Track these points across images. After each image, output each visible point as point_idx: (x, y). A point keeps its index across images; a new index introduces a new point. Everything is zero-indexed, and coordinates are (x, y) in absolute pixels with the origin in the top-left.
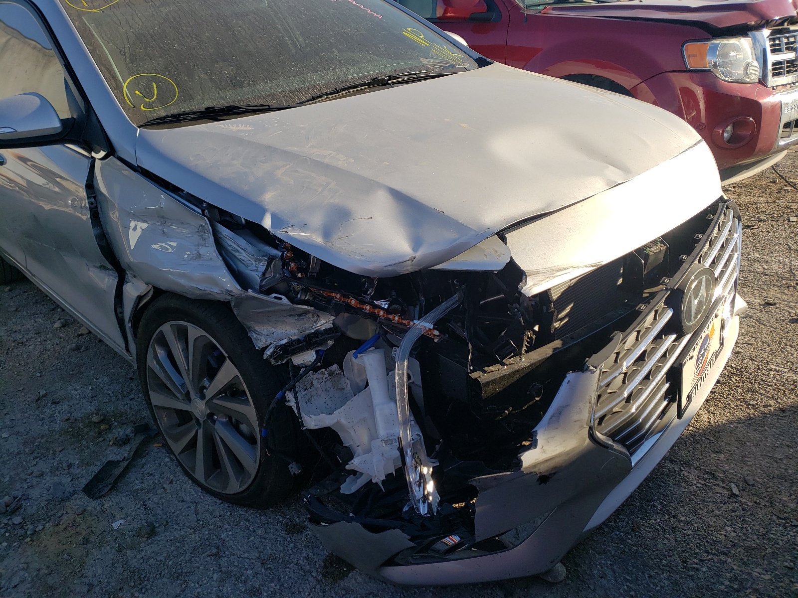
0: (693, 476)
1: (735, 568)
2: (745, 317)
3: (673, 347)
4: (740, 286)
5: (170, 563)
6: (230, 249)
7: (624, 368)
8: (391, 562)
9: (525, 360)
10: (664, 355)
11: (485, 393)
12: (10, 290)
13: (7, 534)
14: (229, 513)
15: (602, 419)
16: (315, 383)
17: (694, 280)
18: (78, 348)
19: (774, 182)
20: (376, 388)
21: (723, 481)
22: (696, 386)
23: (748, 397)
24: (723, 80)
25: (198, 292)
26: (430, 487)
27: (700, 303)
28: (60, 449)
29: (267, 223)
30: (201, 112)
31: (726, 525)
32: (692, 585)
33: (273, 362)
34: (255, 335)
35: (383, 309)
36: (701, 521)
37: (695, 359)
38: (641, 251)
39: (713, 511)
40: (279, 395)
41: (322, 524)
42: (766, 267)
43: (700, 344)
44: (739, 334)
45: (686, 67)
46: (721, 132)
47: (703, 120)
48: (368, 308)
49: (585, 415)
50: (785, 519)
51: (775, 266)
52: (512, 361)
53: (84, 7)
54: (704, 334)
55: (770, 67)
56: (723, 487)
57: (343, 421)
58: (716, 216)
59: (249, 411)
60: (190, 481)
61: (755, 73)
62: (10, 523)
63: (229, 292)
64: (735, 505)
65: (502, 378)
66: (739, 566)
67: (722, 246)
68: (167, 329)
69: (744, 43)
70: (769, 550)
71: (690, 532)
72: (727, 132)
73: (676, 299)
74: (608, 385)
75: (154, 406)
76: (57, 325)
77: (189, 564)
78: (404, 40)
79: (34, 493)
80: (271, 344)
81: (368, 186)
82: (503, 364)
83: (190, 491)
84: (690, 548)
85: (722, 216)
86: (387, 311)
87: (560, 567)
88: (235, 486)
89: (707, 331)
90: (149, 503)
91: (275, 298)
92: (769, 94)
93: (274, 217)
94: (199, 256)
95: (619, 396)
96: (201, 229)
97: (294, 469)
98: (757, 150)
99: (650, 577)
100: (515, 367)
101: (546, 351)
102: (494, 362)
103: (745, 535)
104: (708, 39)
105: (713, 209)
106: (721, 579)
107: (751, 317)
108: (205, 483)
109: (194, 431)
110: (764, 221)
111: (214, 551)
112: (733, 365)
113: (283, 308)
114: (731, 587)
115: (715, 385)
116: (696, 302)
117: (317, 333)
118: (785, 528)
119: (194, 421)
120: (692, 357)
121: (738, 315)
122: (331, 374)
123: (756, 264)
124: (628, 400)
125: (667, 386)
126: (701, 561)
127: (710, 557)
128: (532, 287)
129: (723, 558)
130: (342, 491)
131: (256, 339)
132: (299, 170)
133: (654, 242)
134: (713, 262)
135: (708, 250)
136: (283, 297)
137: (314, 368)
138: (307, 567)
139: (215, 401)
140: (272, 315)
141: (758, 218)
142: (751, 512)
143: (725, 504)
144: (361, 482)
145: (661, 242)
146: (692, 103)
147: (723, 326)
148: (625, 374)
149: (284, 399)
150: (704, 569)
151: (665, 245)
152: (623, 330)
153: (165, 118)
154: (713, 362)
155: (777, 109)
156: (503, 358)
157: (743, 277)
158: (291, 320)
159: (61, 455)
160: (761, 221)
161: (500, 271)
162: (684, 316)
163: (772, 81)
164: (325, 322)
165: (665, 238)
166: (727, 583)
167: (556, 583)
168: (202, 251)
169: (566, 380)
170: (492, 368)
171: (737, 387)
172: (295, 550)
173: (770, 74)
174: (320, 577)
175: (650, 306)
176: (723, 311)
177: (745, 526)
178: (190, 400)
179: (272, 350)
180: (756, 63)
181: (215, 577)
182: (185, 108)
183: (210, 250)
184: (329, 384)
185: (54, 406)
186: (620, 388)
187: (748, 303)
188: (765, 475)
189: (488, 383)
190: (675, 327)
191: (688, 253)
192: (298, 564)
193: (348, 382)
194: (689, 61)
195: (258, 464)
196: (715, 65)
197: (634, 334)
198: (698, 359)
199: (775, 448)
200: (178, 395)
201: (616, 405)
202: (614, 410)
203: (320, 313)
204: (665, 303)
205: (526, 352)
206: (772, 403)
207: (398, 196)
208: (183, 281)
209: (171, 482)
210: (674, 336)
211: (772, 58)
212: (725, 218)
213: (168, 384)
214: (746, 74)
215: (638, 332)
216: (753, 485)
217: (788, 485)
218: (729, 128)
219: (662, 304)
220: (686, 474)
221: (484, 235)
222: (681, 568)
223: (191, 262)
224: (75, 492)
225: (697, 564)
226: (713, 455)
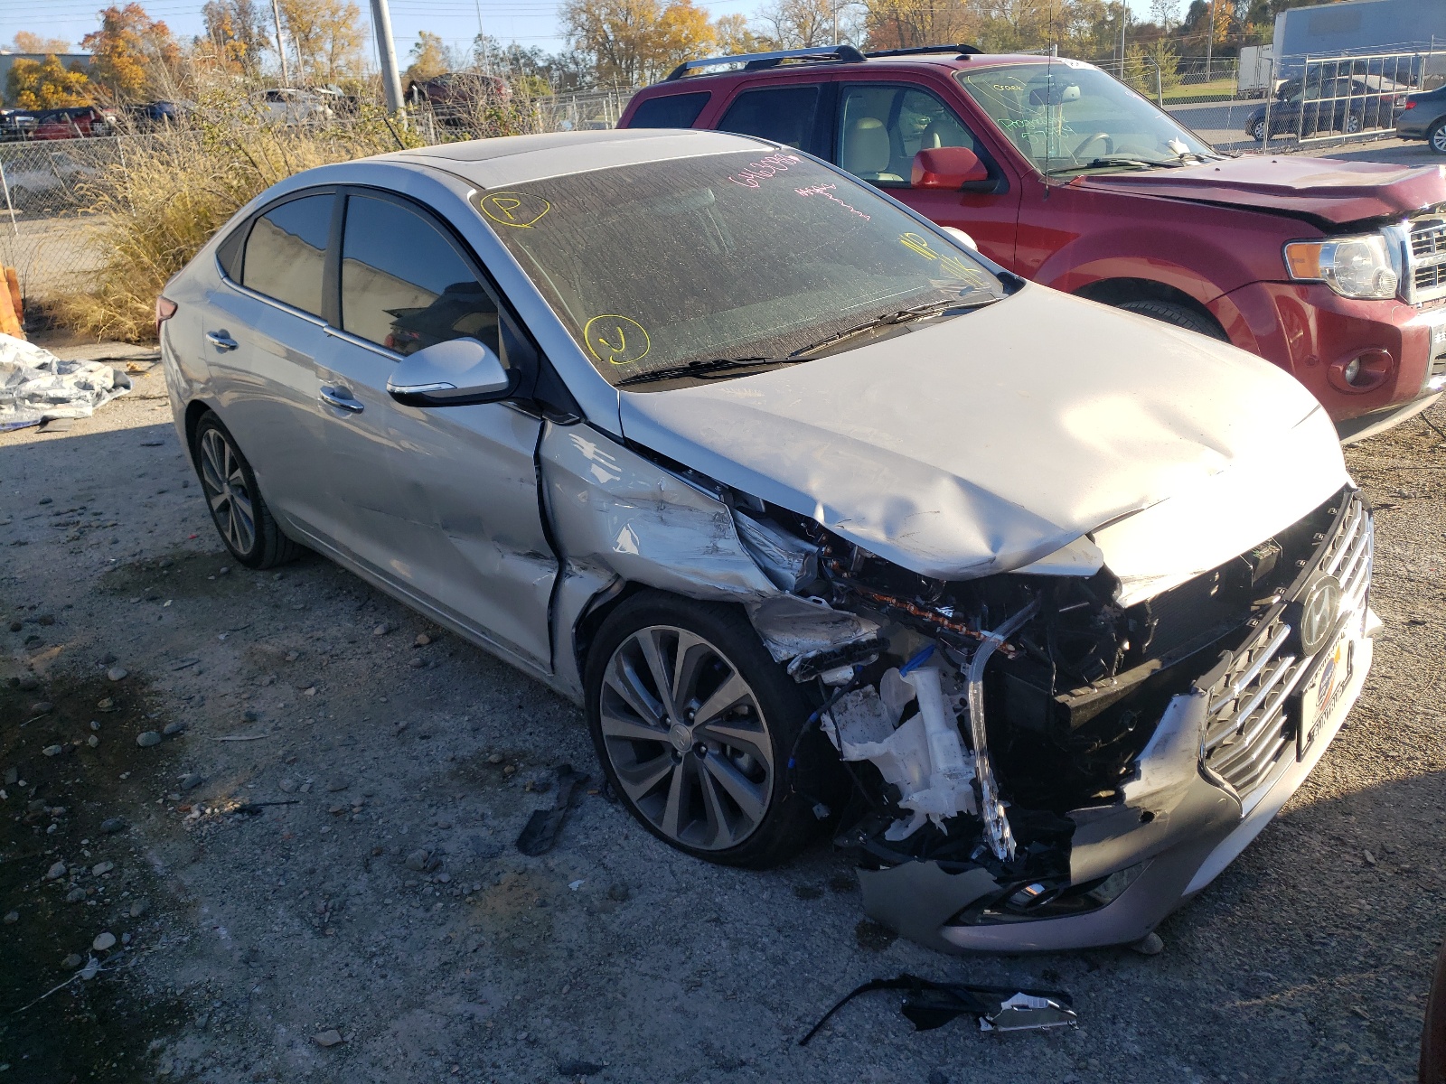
0: (1316, 841)
1: (1371, 943)
2: (1381, 641)
3: (1291, 672)
4: (1375, 596)
5: (661, 928)
6: (754, 542)
7: (1237, 693)
8: (955, 921)
9: (1117, 684)
10: (1280, 682)
11: (1076, 720)
12: (281, 578)
13: (438, 894)
14: (716, 875)
15: (1211, 751)
16: (850, 706)
17: (1315, 592)
18: (424, 664)
19: (1425, 434)
20: (932, 712)
21: (1354, 848)
22: (1319, 724)
23: (1385, 746)
24: (1344, 296)
25: (713, 592)
26: (1007, 832)
27: (1323, 620)
28: (460, 795)
29: (820, 516)
30: (685, 369)
31: (1359, 897)
32: (1318, 960)
33: (797, 679)
34: (773, 646)
35: (948, 618)
36: (1327, 892)
37: (1317, 687)
38: (1249, 555)
39: (1342, 881)
40: (814, 716)
41: (882, 867)
42: (1412, 569)
43: (1323, 669)
44: (1373, 662)
45: (1289, 276)
46: (1341, 368)
47: (1315, 351)
48: (931, 615)
49: (1194, 745)
50: (1434, 891)
51: (1426, 568)
52: (1102, 683)
53: (509, 221)
54: (1326, 659)
55: (1413, 275)
56: (1355, 855)
57: (894, 752)
58: (1341, 510)
59: (762, 740)
60: (652, 837)
61: (1389, 287)
62: (435, 881)
63: (760, 593)
64: (1370, 876)
65: (1093, 702)
66: (1376, 941)
67: (1349, 548)
68: (646, 637)
69: (1372, 243)
70: (1413, 925)
71: (1314, 904)
72: (1352, 368)
73: (1293, 613)
74: (1218, 712)
75: (608, 737)
76: (379, 631)
77: (685, 930)
78: (903, 252)
79: (451, 847)
80: (795, 656)
81: (930, 474)
82: (1092, 687)
83: (657, 850)
84: (1315, 922)
85: (1348, 510)
86: (953, 620)
87: (1154, 937)
88: (725, 839)
89: (1331, 653)
90: (606, 861)
91: (814, 601)
92: (1411, 315)
93: (826, 509)
94: (716, 550)
95: (1230, 725)
96: (717, 519)
97: (821, 811)
98: (1395, 395)
99: (1268, 951)
100: (1108, 691)
101: (1141, 673)
102: (1081, 684)
103: (1383, 908)
104: (1321, 239)
105: (1337, 500)
106: (1354, 955)
107: (1390, 640)
108: (677, 839)
109: (669, 768)
110: (1409, 497)
111: (714, 916)
112: (1366, 706)
113: (823, 613)
114: (1367, 963)
115: (1341, 730)
116: (1317, 618)
117: (857, 646)
118: (1433, 901)
119: (669, 755)
120: (1314, 685)
121: (1371, 636)
122: (866, 696)
123: (1398, 564)
124: (1240, 731)
125: (1284, 719)
126: (1329, 935)
127: (1341, 931)
128: (1129, 596)
129: (1356, 932)
130: (887, 839)
131: (774, 650)
132: (840, 452)
133: (1265, 544)
134: (1338, 569)
135: (1332, 553)
136: (823, 600)
137: (850, 687)
138: (837, 936)
139: (708, 727)
140: (797, 622)
141: (1400, 492)
142: (1391, 882)
143: (1357, 874)
144: (915, 824)
145: (1273, 543)
146: (1297, 320)
147: (1351, 649)
148: (1237, 700)
149: (818, 722)
150: (1333, 944)
151: (1277, 546)
152: (1234, 649)
153: (643, 376)
154: (1339, 694)
155: (1424, 336)
156: (1090, 680)
157: (1377, 582)
158: (824, 628)
159: (463, 804)
160: (1405, 497)
161: (1091, 578)
162: (1304, 634)
163: (1417, 295)
164: (868, 632)
165: (1279, 539)
166: (1361, 958)
167: (1151, 956)
168: (721, 544)
169: (1171, 705)
170: (1080, 691)
171: (1371, 733)
172: (816, 917)
173: (1412, 284)
174: (856, 946)
175: (1262, 622)
176: (1351, 630)
177: (1383, 898)
178: (667, 727)
179: (797, 664)
180: (1390, 272)
181: (724, 944)
182: (663, 364)
183: (731, 543)
184: (864, 708)
185: (424, 741)
186: (1231, 716)
187: (1386, 621)
188: (1408, 842)
189: (1078, 708)
190: (1293, 647)
191: (1307, 558)
192: (823, 932)
193: (885, 707)
194: (1294, 268)
195: (766, 808)
196: (1331, 275)
197: (1246, 654)
198: (1320, 689)
199: (1421, 810)
200: (650, 721)
201: (1227, 736)
202: (1224, 742)
203: (861, 621)
204: (1281, 618)
205: (1117, 674)
206: (1418, 754)
207: (967, 487)
208: (694, 579)
209: (627, 838)
210: (1292, 659)
211: (1415, 262)
212: (1351, 513)
213: (635, 706)
214: (1377, 285)
215: (1251, 652)
216: (1393, 853)
217: (1438, 853)
218: (1353, 364)
219: (1277, 619)
220: (1306, 839)
221: (1072, 535)
222: (1304, 942)
223: (706, 556)
224: (503, 848)
225: (1324, 938)
226: (1341, 817)
